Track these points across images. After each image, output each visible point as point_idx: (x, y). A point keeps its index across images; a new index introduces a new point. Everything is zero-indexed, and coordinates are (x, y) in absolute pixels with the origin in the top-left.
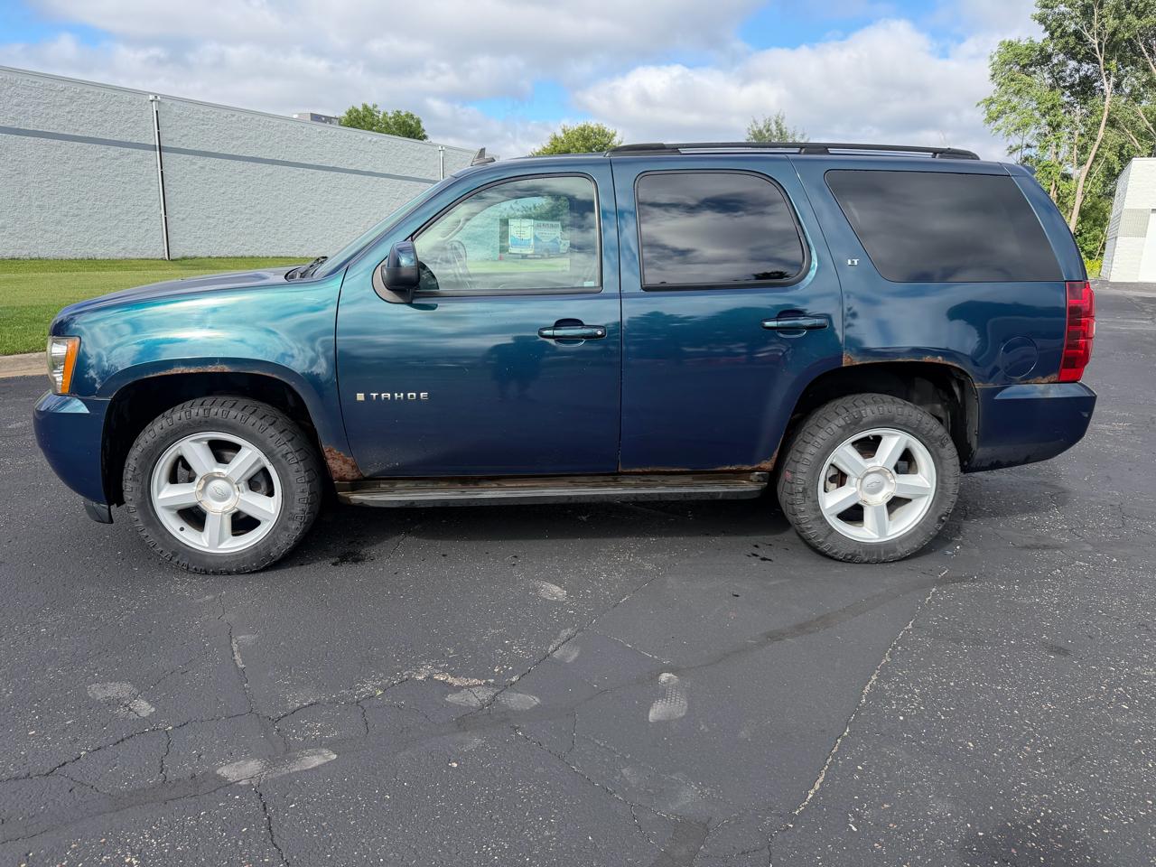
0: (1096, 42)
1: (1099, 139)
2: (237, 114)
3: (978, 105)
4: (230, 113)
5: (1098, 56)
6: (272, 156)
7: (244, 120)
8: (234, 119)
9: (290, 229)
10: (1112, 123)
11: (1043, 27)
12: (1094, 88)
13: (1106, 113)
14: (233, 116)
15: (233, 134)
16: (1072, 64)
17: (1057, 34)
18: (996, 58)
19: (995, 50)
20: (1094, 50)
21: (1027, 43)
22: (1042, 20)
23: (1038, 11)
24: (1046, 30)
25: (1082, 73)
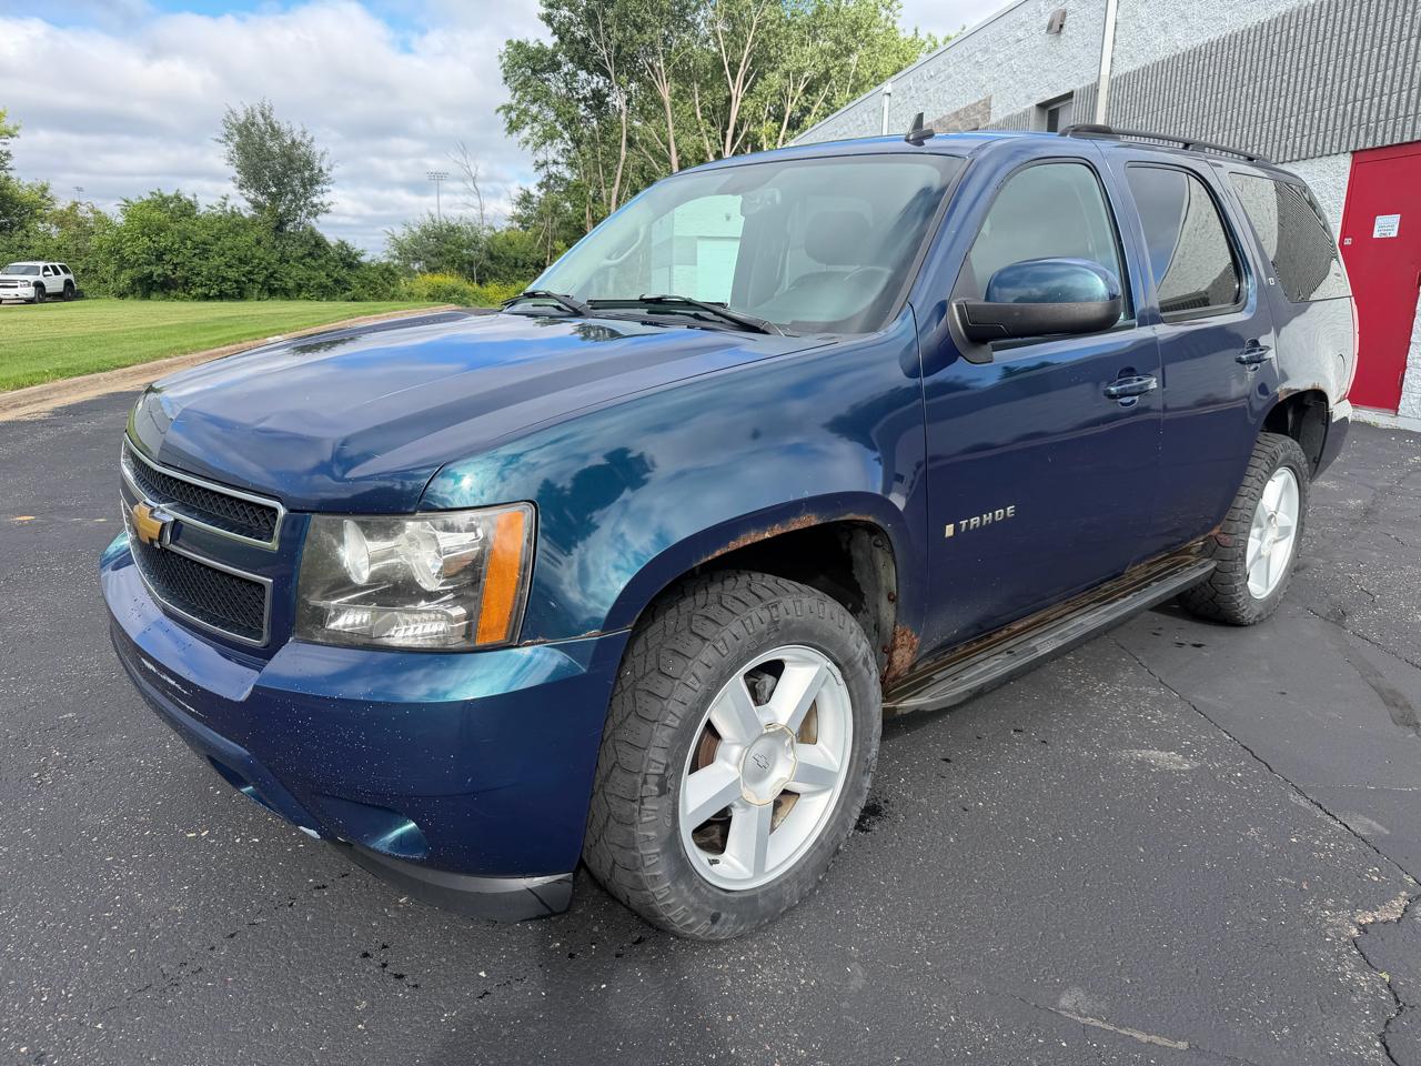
0: (604, 52)
1: (623, 159)
3: (498, 111)
5: (609, 69)
10: (631, 143)
11: (551, 30)
12: (607, 103)
13: (625, 132)
16: (583, 75)
17: (567, 40)
18: (505, 60)
19: (503, 50)
20: (604, 62)
21: (536, 45)
22: (548, 19)
23: (544, 11)
24: (554, 33)
25: (593, 86)
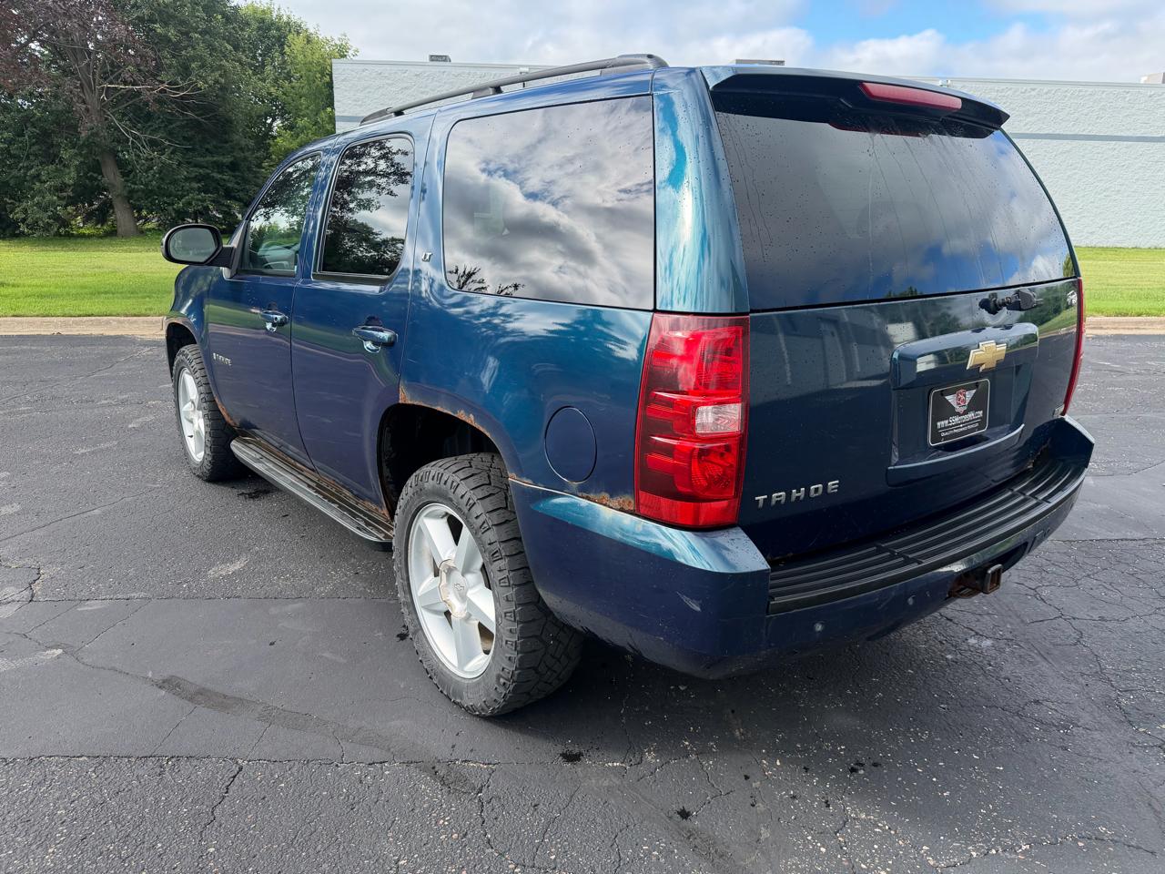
2: (1039, 87)
4: (1029, 87)
6: (1076, 131)
7: (1046, 93)
8: (1033, 93)
9: (1079, 214)
14: (1033, 90)
15: (1029, 110)
